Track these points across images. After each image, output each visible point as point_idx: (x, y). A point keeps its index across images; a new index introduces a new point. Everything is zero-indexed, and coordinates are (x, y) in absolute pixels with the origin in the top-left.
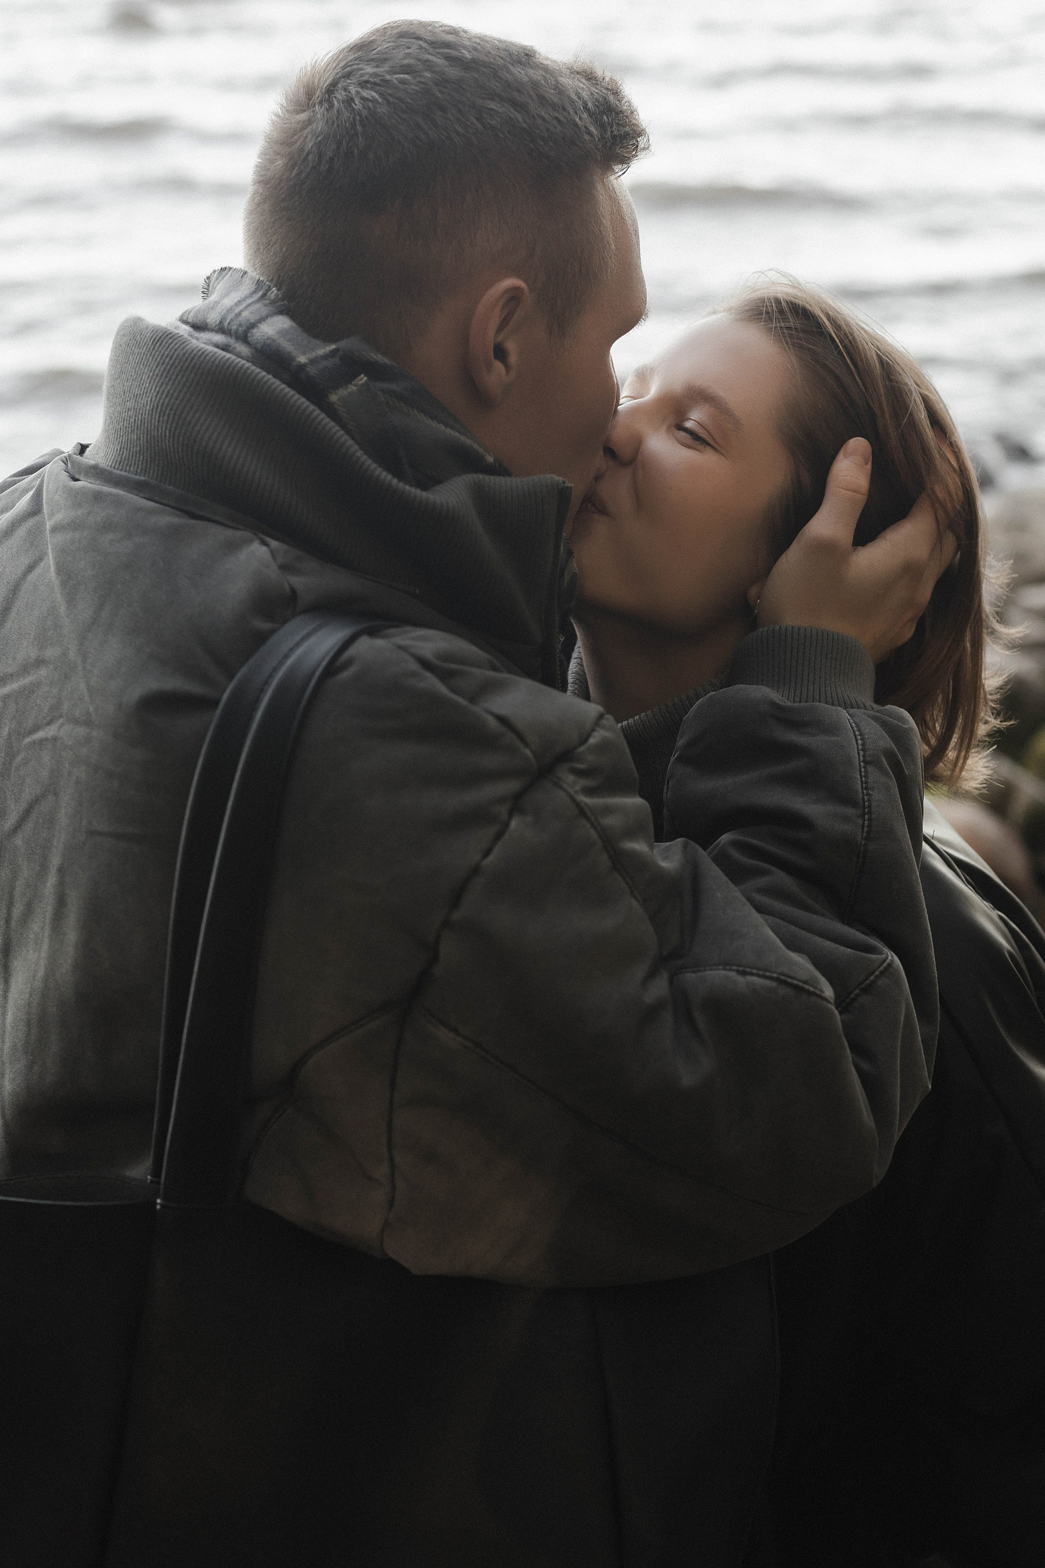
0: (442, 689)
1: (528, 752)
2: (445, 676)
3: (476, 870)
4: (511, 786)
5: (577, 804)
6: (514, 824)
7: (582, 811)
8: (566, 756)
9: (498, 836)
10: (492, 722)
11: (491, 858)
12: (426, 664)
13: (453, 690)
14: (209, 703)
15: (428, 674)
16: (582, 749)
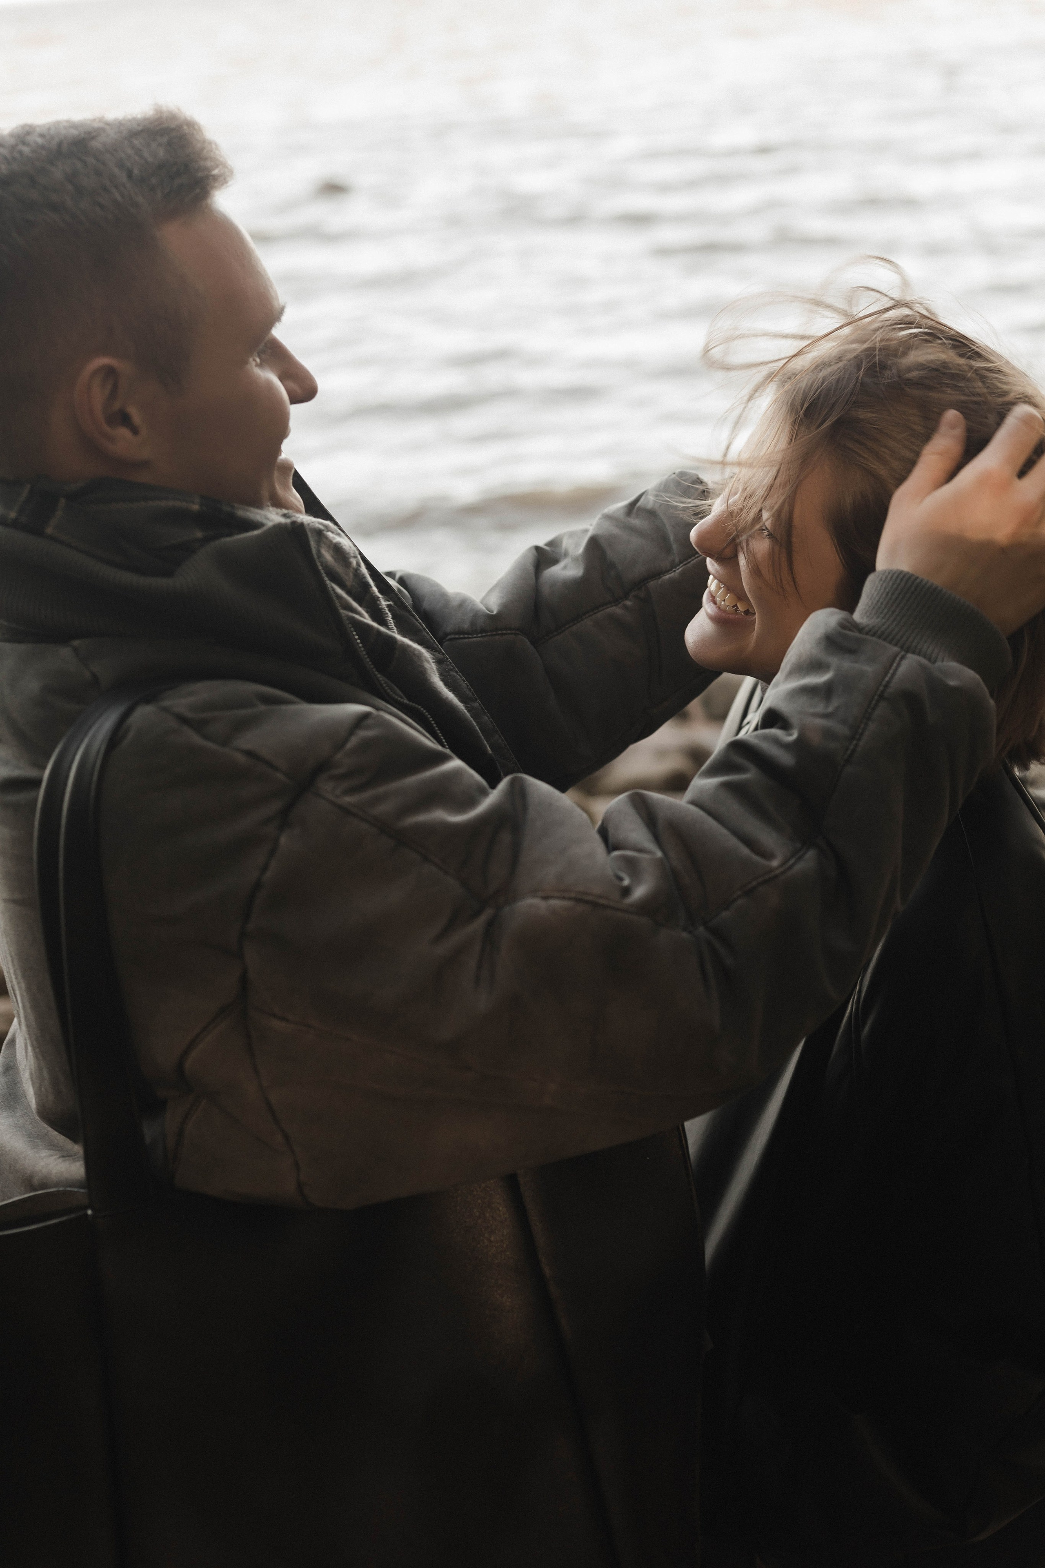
0: (197, 739)
1: (279, 776)
2: (198, 726)
3: (258, 885)
4: (276, 806)
5: (340, 807)
6: (283, 840)
7: (345, 811)
8: (322, 767)
9: (272, 852)
10: (240, 758)
11: (269, 874)
12: (183, 720)
13: (206, 737)
14: (34, 783)
15: (185, 729)
16: (339, 756)
